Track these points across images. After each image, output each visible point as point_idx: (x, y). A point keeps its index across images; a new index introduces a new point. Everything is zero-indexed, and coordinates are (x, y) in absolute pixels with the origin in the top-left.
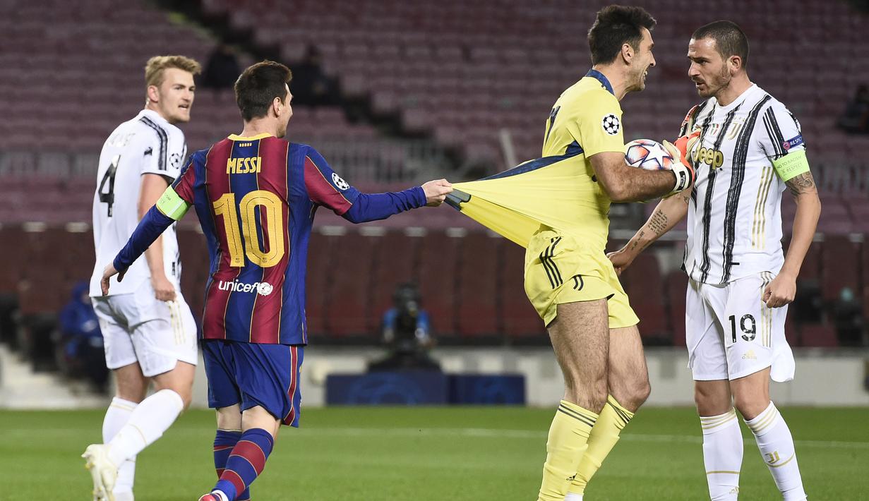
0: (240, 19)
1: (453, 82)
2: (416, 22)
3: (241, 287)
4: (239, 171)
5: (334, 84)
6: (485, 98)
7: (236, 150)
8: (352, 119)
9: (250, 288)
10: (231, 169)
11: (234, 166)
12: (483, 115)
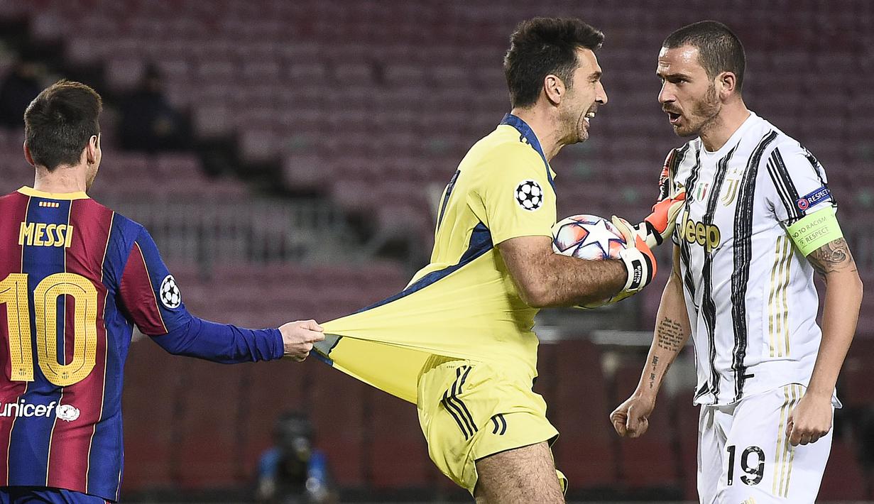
0: (46, 25)
1: (358, 116)
2: (305, 28)
3: (30, 410)
4: (38, 243)
5: (185, 119)
6: (405, 139)
7: (35, 211)
8: (211, 171)
9: (45, 410)
10: (26, 238)
11: (29, 233)
12: (403, 163)
